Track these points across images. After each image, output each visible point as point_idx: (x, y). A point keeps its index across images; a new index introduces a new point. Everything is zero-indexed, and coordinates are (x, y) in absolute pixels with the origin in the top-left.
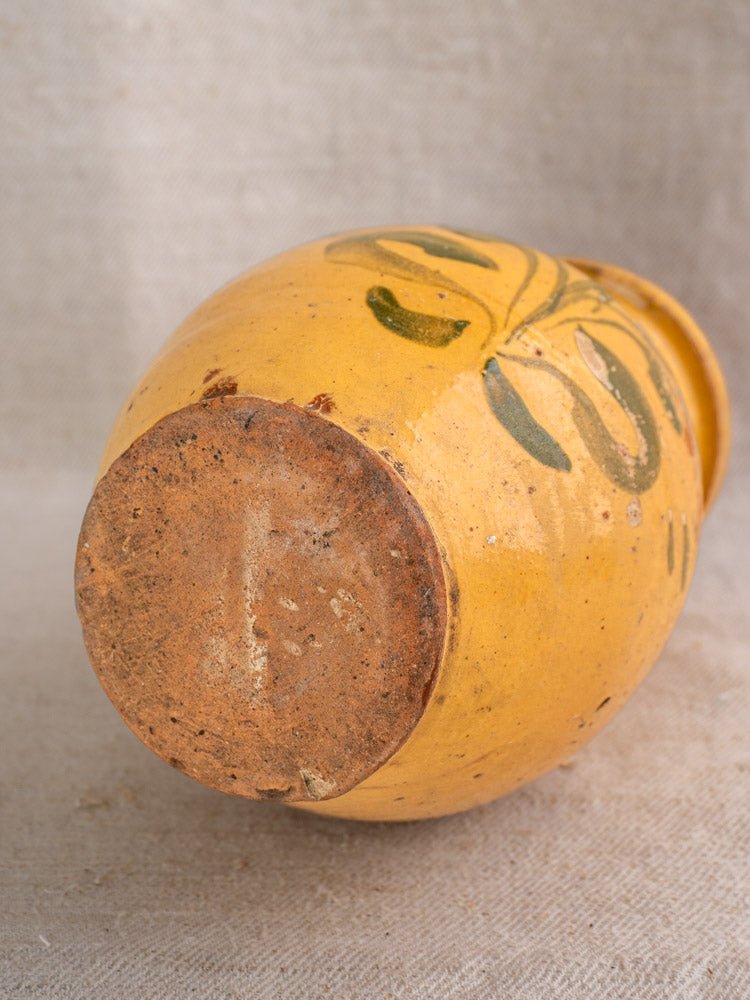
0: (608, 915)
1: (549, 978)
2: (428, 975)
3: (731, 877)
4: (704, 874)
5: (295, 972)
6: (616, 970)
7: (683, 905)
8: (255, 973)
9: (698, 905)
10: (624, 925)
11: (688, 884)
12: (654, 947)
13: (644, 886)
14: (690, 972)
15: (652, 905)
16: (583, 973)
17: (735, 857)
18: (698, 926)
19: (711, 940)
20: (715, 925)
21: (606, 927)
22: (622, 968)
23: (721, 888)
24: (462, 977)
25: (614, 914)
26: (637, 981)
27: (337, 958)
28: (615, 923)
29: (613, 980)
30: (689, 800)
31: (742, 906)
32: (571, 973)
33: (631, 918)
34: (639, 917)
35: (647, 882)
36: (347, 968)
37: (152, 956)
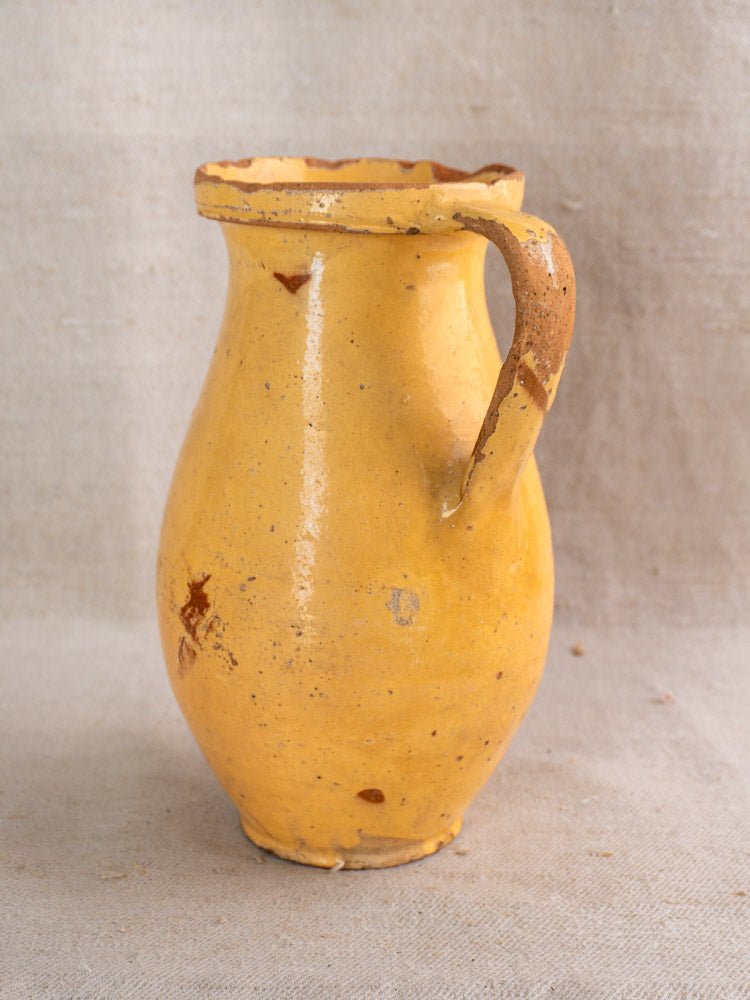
0: (486, 953)
1: (441, 993)
2: (357, 991)
3: (575, 927)
4: (556, 924)
5: (264, 990)
6: (488, 988)
7: (540, 946)
8: (236, 990)
9: (550, 946)
10: (497, 959)
11: (544, 931)
12: (516, 974)
13: (513, 932)
14: (539, 990)
15: (517, 946)
16: (464, 990)
17: (579, 913)
18: (548, 960)
19: (556, 970)
20: (561, 960)
21: (483, 961)
22: (492, 987)
23: (567, 934)
24: (381, 993)
25: (490, 952)
26: (502, 995)
27: (293, 981)
28: (490, 958)
29: (485, 994)
30: (550, 876)
31: (580, 947)
32: (456, 990)
33: (501, 955)
34: (508, 954)
35: (516, 929)
36: (301, 987)
37: (164, 979)
